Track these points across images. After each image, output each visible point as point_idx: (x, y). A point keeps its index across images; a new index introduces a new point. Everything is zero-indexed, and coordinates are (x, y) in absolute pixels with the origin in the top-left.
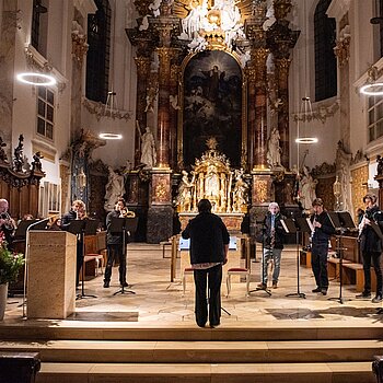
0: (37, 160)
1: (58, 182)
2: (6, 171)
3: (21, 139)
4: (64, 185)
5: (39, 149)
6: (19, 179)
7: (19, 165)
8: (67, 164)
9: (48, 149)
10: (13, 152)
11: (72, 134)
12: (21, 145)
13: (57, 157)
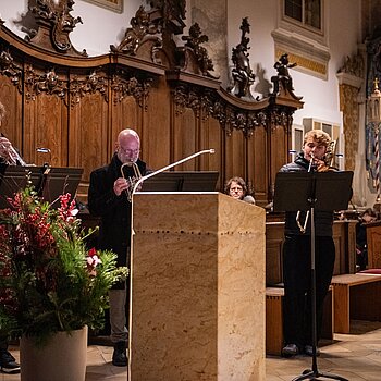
0: (282, 71)
1: (336, 118)
2: (214, 96)
3: (245, 27)
4: (350, 125)
5: (287, 50)
6: (246, 112)
7: (243, 84)
8: (354, 80)
9: (310, 50)
10: (230, 55)
11: (365, 17)
12: (245, 41)
13: (332, 67)
